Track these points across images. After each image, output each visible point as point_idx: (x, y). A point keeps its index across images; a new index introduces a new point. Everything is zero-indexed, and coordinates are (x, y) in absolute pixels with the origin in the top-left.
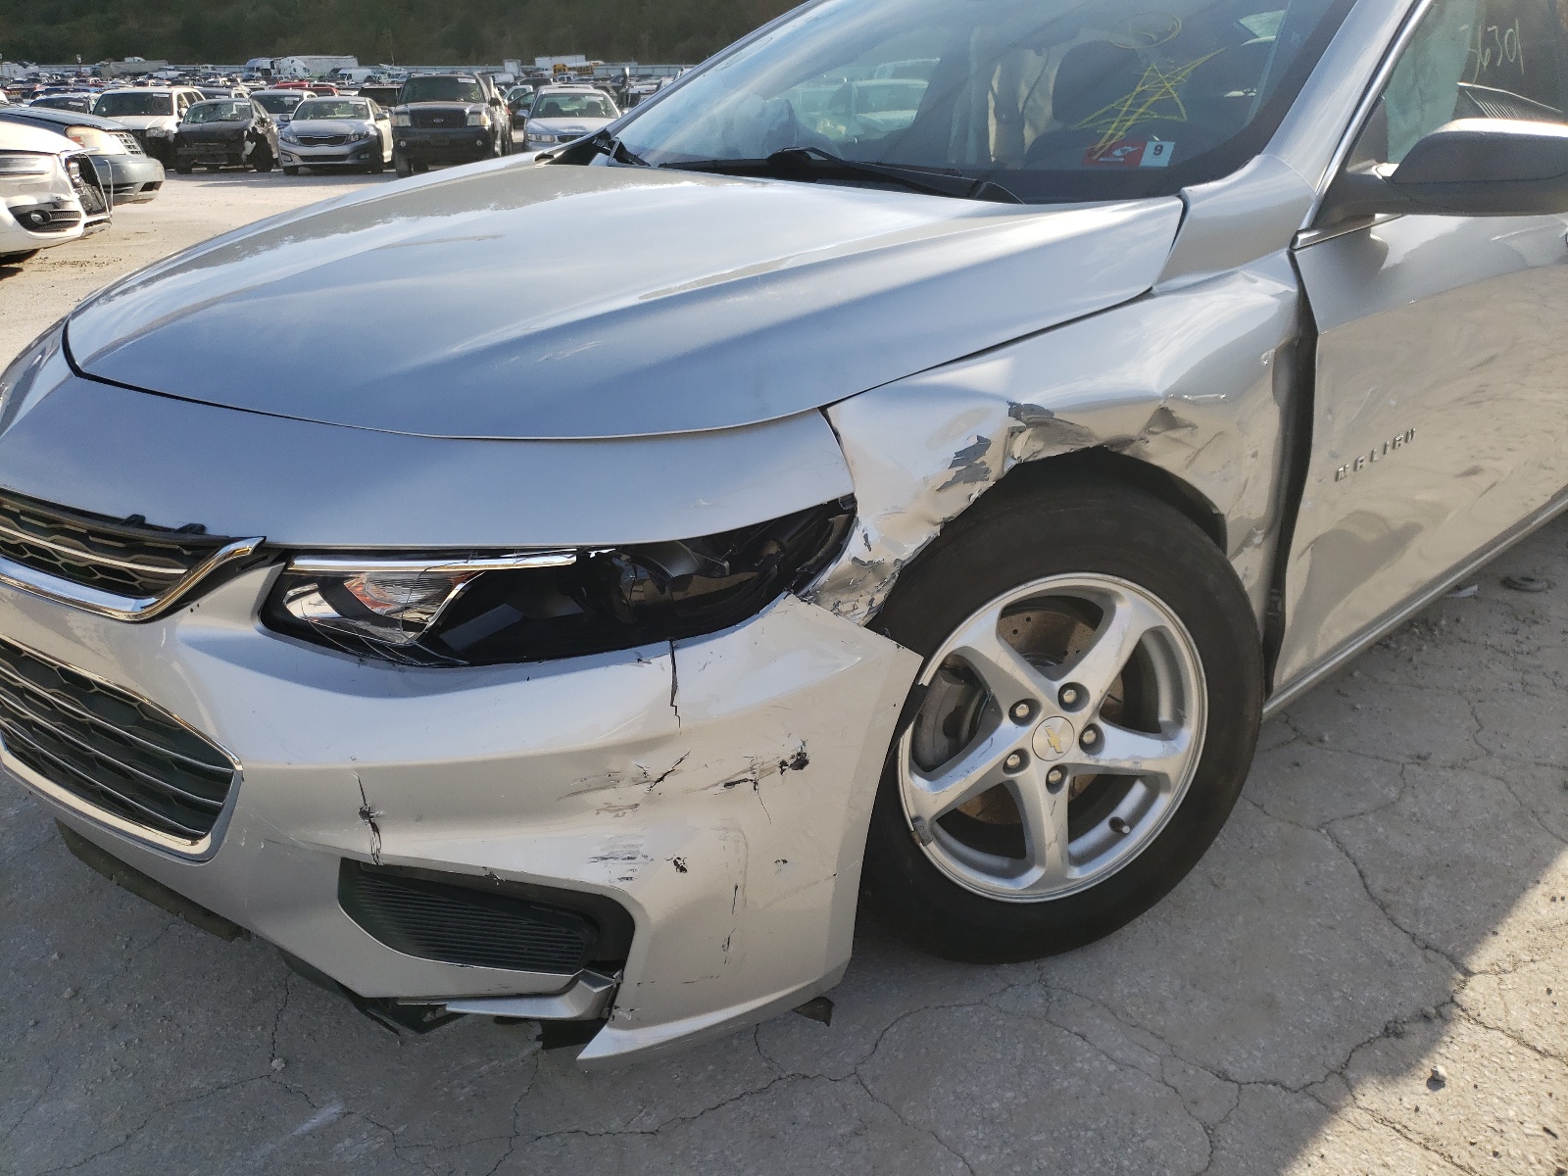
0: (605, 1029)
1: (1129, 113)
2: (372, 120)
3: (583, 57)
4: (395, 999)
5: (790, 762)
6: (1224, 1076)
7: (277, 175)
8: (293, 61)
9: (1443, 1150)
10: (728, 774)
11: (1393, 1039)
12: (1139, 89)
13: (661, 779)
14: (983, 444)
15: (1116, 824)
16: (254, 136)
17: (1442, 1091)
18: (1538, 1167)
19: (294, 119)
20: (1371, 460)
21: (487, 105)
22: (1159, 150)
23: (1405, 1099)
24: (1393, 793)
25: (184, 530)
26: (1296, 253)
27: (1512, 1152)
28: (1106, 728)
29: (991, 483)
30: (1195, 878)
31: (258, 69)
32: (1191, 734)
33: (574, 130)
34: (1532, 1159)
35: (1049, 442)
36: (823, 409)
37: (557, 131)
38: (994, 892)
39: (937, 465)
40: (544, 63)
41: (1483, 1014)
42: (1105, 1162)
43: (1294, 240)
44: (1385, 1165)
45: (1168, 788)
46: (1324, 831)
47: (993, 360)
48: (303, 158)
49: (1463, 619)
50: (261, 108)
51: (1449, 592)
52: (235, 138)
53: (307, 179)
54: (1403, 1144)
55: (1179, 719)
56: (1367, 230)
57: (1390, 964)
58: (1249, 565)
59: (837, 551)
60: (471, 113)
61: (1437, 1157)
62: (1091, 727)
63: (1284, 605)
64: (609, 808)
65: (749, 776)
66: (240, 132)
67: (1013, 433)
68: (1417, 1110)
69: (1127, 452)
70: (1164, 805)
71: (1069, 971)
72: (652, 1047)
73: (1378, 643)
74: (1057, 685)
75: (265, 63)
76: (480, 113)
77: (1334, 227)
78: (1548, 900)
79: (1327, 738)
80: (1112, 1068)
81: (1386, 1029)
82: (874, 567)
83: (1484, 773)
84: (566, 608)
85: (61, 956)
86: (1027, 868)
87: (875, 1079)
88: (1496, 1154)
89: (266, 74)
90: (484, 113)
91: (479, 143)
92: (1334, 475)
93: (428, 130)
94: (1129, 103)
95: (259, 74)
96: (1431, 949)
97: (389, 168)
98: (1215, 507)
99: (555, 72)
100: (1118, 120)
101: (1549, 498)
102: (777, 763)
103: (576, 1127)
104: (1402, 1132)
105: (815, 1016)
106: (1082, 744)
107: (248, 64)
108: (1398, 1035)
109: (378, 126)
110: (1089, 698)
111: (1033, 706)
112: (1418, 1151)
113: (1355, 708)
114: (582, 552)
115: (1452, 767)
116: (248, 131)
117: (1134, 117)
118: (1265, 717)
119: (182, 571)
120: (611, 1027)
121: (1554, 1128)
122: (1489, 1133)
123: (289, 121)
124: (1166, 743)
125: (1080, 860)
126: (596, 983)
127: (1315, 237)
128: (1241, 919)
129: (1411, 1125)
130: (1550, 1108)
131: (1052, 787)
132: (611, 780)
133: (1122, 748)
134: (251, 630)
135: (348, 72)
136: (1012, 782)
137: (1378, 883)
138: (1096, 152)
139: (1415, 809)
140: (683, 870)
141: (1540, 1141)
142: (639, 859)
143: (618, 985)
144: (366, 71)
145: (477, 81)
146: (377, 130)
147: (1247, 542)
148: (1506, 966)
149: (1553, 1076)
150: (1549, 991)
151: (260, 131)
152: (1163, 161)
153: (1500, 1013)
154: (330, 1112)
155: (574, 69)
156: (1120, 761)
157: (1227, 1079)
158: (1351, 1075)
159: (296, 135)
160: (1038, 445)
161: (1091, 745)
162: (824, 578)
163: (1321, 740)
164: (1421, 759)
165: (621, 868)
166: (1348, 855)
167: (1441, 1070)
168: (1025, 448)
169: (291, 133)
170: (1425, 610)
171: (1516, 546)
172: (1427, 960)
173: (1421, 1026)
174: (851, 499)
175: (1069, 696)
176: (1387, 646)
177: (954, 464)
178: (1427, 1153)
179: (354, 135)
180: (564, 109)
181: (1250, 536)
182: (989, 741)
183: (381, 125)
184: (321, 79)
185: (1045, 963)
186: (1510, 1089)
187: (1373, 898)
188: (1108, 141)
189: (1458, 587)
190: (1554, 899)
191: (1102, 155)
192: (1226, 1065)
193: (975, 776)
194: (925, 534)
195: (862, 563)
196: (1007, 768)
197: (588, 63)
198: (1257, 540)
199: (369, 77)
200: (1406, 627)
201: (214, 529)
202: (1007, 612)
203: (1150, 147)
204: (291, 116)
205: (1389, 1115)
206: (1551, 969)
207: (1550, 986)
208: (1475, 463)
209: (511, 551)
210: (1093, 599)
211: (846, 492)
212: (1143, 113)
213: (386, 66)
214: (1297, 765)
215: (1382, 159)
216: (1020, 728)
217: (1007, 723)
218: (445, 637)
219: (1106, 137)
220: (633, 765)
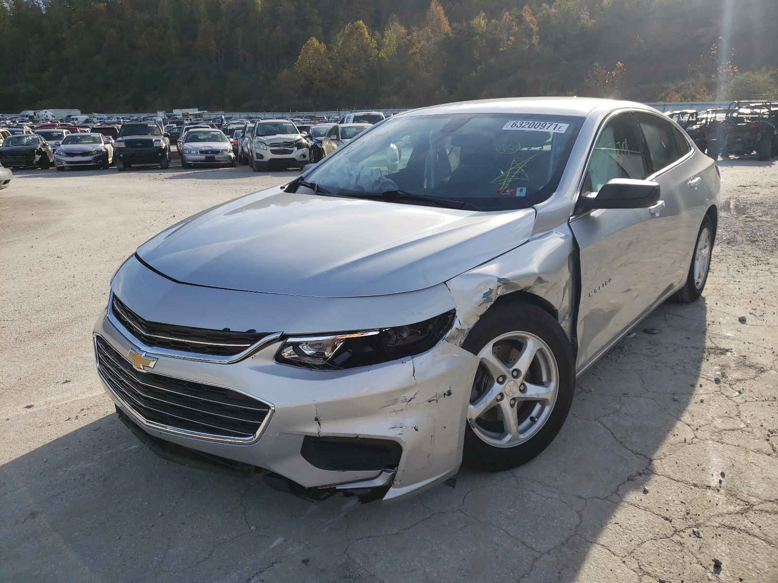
0: (391, 489)
1: (509, 177)
2: (103, 144)
3: (197, 109)
4: (317, 487)
5: (447, 393)
6: (580, 497)
7: (53, 171)
8: (46, 112)
9: (651, 510)
10: (429, 398)
11: (631, 482)
12: (511, 169)
13: (410, 400)
14: (491, 291)
15: (532, 419)
16: (40, 152)
17: (648, 494)
18: (681, 512)
19: (62, 144)
20: (599, 289)
21: (162, 137)
22: (521, 190)
23: (637, 498)
24: (618, 407)
25: (247, 332)
26: (570, 224)
27: (672, 509)
28: (527, 384)
29: (493, 303)
30: (557, 439)
31: (27, 116)
32: (553, 385)
33: (207, 148)
34: (679, 510)
35: (507, 289)
36: (445, 282)
37: (198, 148)
38: (495, 444)
39: (479, 298)
40: (178, 112)
41: (657, 471)
42: (548, 525)
43: (569, 220)
44: (634, 516)
45: (548, 404)
46: (597, 421)
47: (491, 264)
48: (68, 162)
49: (632, 346)
50: (42, 138)
51: (626, 336)
52: (31, 153)
53: (70, 173)
54: (638, 510)
55: (549, 380)
56: (589, 214)
57: (626, 459)
58: (565, 325)
59: (451, 326)
60: (156, 141)
61: (649, 513)
62: (522, 384)
63: (577, 340)
64: (394, 411)
65: (435, 398)
66: (32, 151)
67: (499, 287)
68: (641, 500)
69: (528, 291)
70: (547, 410)
71: (522, 472)
72: (406, 494)
73: (604, 356)
74: (511, 370)
75: (31, 113)
76: (160, 141)
77: (580, 214)
78: (673, 436)
79: (592, 390)
80: (544, 499)
81: (628, 479)
82: (462, 330)
83: (647, 398)
84: (369, 349)
85: (149, 503)
86: (506, 435)
87: (466, 510)
88: (667, 510)
89: (31, 118)
90: (162, 141)
91: (160, 154)
92: (589, 295)
93: (134, 149)
94: (508, 173)
95: (28, 118)
96: (638, 454)
97: (111, 166)
98: (555, 307)
99: (183, 116)
100: (506, 179)
101: (656, 299)
102: (443, 394)
103: (369, 536)
104: (638, 507)
105: (450, 485)
106: (520, 390)
107: (21, 114)
108: (632, 480)
109: (106, 147)
110: (521, 372)
111: (504, 377)
112: (644, 511)
113: (600, 379)
114: (381, 330)
115: (636, 397)
116: (37, 150)
117: (511, 179)
118: (576, 379)
119: (249, 345)
120: (393, 488)
121: (684, 502)
122: (664, 504)
123: (59, 145)
124: (547, 388)
125: (523, 432)
126: (389, 472)
127: (574, 219)
128: (575, 451)
129: (640, 505)
130: (682, 496)
131: (512, 406)
132: (395, 402)
133: (533, 391)
134: (273, 363)
135: (75, 117)
136: (499, 405)
137: (618, 436)
138: (500, 192)
139: (626, 412)
140: (417, 430)
141: (680, 505)
142: (404, 427)
143: (396, 472)
144: (85, 117)
145: (157, 126)
146: (105, 149)
147: (564, 319)
148: (662, 457)
149: (682, 487)
150: (677, 463)
151: (43, 150)
152: (523, 194)
153: (662, 470)
154: (279, 540)
155: (193, 115)
156: (533, 395)
157: (581, 498)
158: (620, 493)
159: (64, 152)
160: (504, 290)
161: (523, 391)
162: (447, 335)
163: (591, 391)
164: (626, 395)
165: (398, 431)
166: (607, 428)
167: (647, 488)
168: (500, 292)
169: (61, 151)
170: (618, 343)
171: (646, 318)
172: (637, 457)
173: (639, 477)
174: (454, 310)
175: (515, 374)
176: (608, 357)
177: (483, 297)
178: (646, 512)
179: (94, 151)
180: (200, 138)
181: (565, 316)
182: (491, 391)
183: (107, 146)
184: (61, 120)
185: (513, 470)
186: (669, 492)
187: (617, 440)
188: (504, 187)
189: (629, 334)
190: (674, 435)
191: (503, 192)
192: (580, 494)
193: (489, 402)
194: (476, 319)
195: (459, 330)
196: (498, 400)
197: (199, 112)
198: (567, 318)
199: (87, 119)
200: (612, 350)
201: (259, 330)
202: (494, 345)
203: (518, 189)
204: (61, 142)
205: (633, 503)
206: (676, 456)
207: (677, 461)
208: (628, 288)
209: (360, 331)
210: (520, 340)
211: (453, 308)
212: (514, 177)
213: (96, 114)
214: (584, 400)
215: (592, 191)
216: (501, 385)
217: (496, 384)
218: (335, 360)
219: (502, 187)
220: (402, 396)
